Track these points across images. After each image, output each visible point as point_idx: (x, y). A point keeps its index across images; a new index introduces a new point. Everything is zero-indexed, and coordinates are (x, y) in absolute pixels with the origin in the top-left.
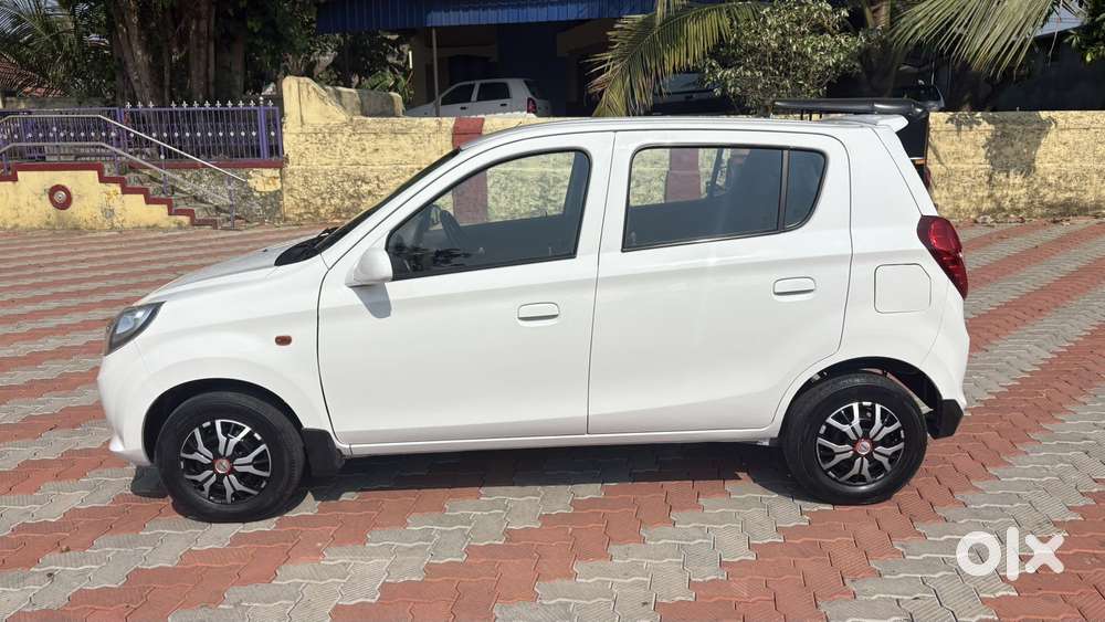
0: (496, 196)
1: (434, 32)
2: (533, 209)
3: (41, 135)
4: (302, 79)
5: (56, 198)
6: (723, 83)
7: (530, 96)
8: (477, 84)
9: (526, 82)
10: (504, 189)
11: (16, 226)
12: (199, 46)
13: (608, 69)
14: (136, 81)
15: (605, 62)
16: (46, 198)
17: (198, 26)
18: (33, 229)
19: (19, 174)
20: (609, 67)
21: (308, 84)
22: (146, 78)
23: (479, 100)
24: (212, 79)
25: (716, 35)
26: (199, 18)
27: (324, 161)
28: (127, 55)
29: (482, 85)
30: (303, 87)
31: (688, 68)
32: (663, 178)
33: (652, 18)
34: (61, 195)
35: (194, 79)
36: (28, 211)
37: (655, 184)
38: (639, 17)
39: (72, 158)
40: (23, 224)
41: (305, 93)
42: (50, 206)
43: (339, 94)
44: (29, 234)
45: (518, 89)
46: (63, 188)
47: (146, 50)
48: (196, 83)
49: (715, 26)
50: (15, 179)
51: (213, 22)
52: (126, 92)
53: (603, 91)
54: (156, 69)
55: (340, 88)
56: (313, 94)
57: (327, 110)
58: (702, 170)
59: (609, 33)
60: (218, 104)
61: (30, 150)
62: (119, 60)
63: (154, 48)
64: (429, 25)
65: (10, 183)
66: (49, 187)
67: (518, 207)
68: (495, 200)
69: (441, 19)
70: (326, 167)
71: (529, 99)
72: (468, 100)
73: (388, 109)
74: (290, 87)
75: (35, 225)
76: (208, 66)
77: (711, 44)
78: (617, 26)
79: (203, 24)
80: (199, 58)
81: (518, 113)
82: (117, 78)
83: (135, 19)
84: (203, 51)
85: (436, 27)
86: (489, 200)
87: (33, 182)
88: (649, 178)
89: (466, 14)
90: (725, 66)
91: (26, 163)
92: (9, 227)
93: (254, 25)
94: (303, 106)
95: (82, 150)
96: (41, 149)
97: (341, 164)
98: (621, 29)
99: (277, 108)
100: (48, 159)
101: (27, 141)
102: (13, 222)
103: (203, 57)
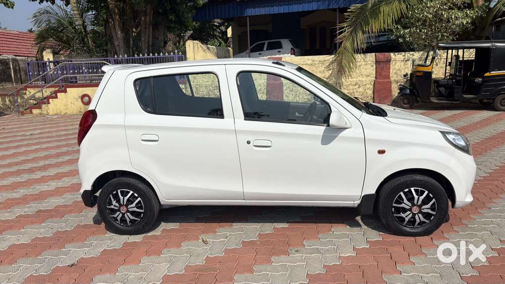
0: (288, 95)
1: (248, 18)
2: (306, 100)
3: (76, 71)
4: (195, 41)
5: (84, 100)
6: (403, 37)
7: (293, 47)
8: (266, 42)
9: (290, 40)
10: (292, 91)
11: (66, 113)
12: (146, 28)
13: (345, 31)
14: (117, 45)
15: (343, 28)
16: (80, 100)
17: (145, 19)
18: (74, 115)
19: (68, 89)
20: (345, 30)
21: (198, 44)
22: (122, 44)
23: (267, 50)
24: (151, 43)
25: (399, 12)
26: (146, 15)
27: (205, 80)
28: (114, 34)
29: (268, 43)
30: (196, 45)
31: (385, 30)
32: (372, 83)
33: (366, 6)
34: (86, 99)
35: (143, 44)
36: (72, 106)
37: (368, 86)
38: (359, 5)
39: (89, 82)
40: (69, 112)
41: (196, 48)
42: (81, 104)
43: (208, 48)
44: (72, 117)
45: (286, 44)
46: (87, 96)
47: (122, 31)
48: (143, 45)
49: (398, 9)
50: (65, 91)
51: (152, 17)
52: (112, 51)
53: (342, 42)
54: (126, 40)
55: (209, 46)
56: (200, 48)
57: (207, 56)
58: (392, 79)
59: (345, 14)
60: (156, 54)
61: (71, 78)
62: (109, 36)
63: (126, 31)
64: (246, 15)
65: (63, 93)
66: (81, 95)
67: (298, 100)
68: (286, 96)
69: (251, 12)
70: (206, 83)
71: (292, 49)
72: (262, 50)
73: (227, 55)
74: (189, 45)
75: (75, 113)
76: (149, 37)
77: (396, 17)
78: (349, 10)
79: (148, 18)
80: (145, 34)
81: (287, 55)
82: (108, 45)
83: (117, 17)
84: (147, 30)
85: (249, 16)
86: (284, 96)
87: (74, 93)
88: (365, 83)
89: (264, 9)
90: (405, 28)
91: (70, 84)
92: (63, 114)
93: (172, 17)
94: (196, 55)
95: (93, 78)
96: (76, 78)
97: (213, 82)
98: (351, 12)
99: (183, 56)
100: (78, 82)
101: (70, 74)
102: (65, 112)
103: (147, 33)
